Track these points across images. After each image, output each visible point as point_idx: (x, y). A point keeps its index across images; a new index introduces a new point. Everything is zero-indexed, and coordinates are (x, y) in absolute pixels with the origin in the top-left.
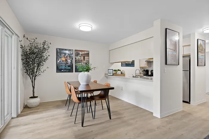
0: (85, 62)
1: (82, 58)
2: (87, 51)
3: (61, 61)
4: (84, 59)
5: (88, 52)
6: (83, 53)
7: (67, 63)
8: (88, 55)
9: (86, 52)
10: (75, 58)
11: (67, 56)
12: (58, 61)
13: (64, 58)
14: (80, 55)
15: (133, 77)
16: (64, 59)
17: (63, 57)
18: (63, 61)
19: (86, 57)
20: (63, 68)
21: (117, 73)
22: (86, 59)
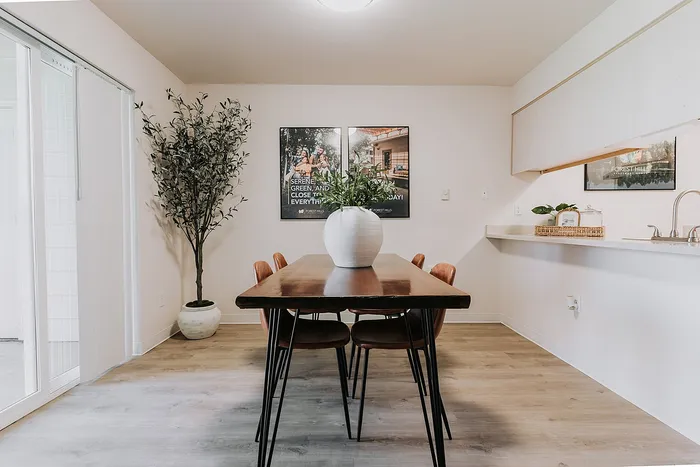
0: (391, 174)
1: (379, 158)
2: (400, 128)
3: (298, 175)
4: (387, 160)
5: (405, 131)
6: (383, 136)
7: (318, 184)
8: (403, 142)
9: (394, 134)
10: (351, 162)
11: (318, 156)
12: (287, 178)
13: (308, 163)
14: (370, 148)
15: (657, 238)
16: (305, 167)
17: (305, 160)
18: (303, 175)
19: (394, 156)
20: (305, 202)
21: (554, 221)
22: (394, 164)
